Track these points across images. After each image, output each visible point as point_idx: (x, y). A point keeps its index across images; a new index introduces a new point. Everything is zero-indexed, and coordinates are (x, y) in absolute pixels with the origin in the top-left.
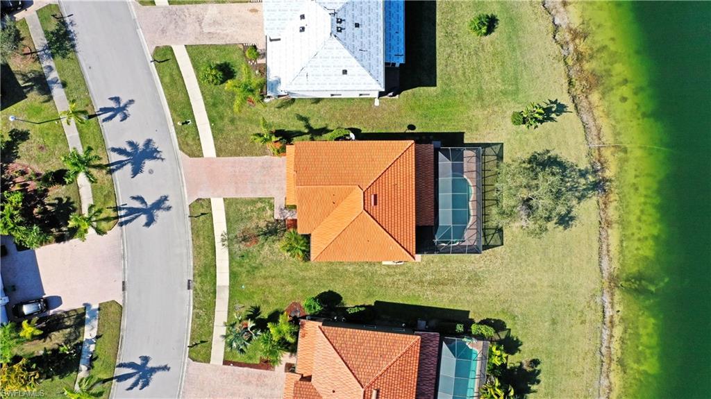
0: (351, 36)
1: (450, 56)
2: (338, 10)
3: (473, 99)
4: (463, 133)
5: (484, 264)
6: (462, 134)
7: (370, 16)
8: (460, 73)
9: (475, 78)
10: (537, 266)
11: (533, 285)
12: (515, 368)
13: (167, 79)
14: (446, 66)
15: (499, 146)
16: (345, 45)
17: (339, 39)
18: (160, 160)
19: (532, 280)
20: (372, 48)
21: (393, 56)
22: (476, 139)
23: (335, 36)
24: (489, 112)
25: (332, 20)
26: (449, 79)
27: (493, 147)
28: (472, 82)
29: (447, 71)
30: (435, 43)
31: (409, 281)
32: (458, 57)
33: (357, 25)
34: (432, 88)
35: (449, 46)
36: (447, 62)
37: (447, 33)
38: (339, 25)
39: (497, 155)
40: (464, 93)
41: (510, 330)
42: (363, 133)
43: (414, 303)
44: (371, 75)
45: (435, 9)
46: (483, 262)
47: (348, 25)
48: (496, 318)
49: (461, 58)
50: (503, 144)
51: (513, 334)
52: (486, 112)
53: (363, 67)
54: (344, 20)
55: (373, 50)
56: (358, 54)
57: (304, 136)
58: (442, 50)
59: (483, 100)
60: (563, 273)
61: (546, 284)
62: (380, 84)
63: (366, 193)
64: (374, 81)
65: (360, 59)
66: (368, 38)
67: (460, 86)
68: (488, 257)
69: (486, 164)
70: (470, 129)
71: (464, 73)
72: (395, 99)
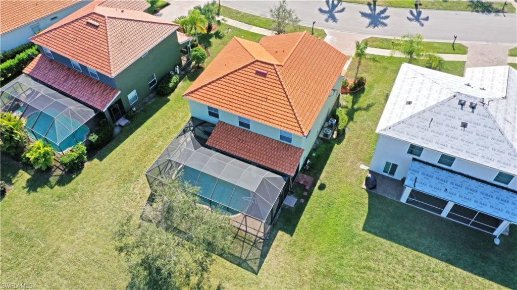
0: (452, 113)
1: (399, 262)
2: (486, 109)
3: (330, 264)
4: (292, 235)
5: (135, 193)
6: (291, 233)
7: (475, 144)
8: (372, 264)
9: (358, 280)
10: (90, 246)
11: (74, 232)
12: (14, 177)
13: (435, 45)
14: (387, 252)
15: (255, 268)
16: (442, 103)
17: (450, 99)
18: (367, 26)
19: (80, 234)
20: (432, 134)
21: (416, 175)
22: (277, 246)
23: (455, 96)
24: (306, 275)
25: (475, 98)
26: (368, 249)
27: (258, 261)
28: (355, 274)
29: (379, 249)
30: (422, 252)
31: (168, 128)
32: (395, 271)
33: (464, 125)
34: (362, 225)
35: (413, 266)
36: (392, 254)
37: (433, 272)
38: (468, 104)
39: (245, 260)
40: (342, 258)
41: (52, 188)
42: (334, 145)
43: (146, 124)
44: (399, 123)
45: (471, 272)
46: (138, 192)
47: (465, 114)
48: (73, 182)
49: (392, 274)
50: (256, 274)
51: (46, 189)
52: (307, 272)
53: (411, 117)
54: (473, 112)
55: (429, 134)
56: (428, 116)
57: (351, 104)
58: (410, 256)
59: (324, 276)
60: (58, 274)
61: (63, 246)
62: (385, 130)
63: (272, 67)
64: (390, 124)
65: (421, 116)
66: (445, 134)
67: (353, 256)
68: (138, 199)
69: (242, 243)
70: (294, 244)
71: (369, 269)
72: (361, 183)
